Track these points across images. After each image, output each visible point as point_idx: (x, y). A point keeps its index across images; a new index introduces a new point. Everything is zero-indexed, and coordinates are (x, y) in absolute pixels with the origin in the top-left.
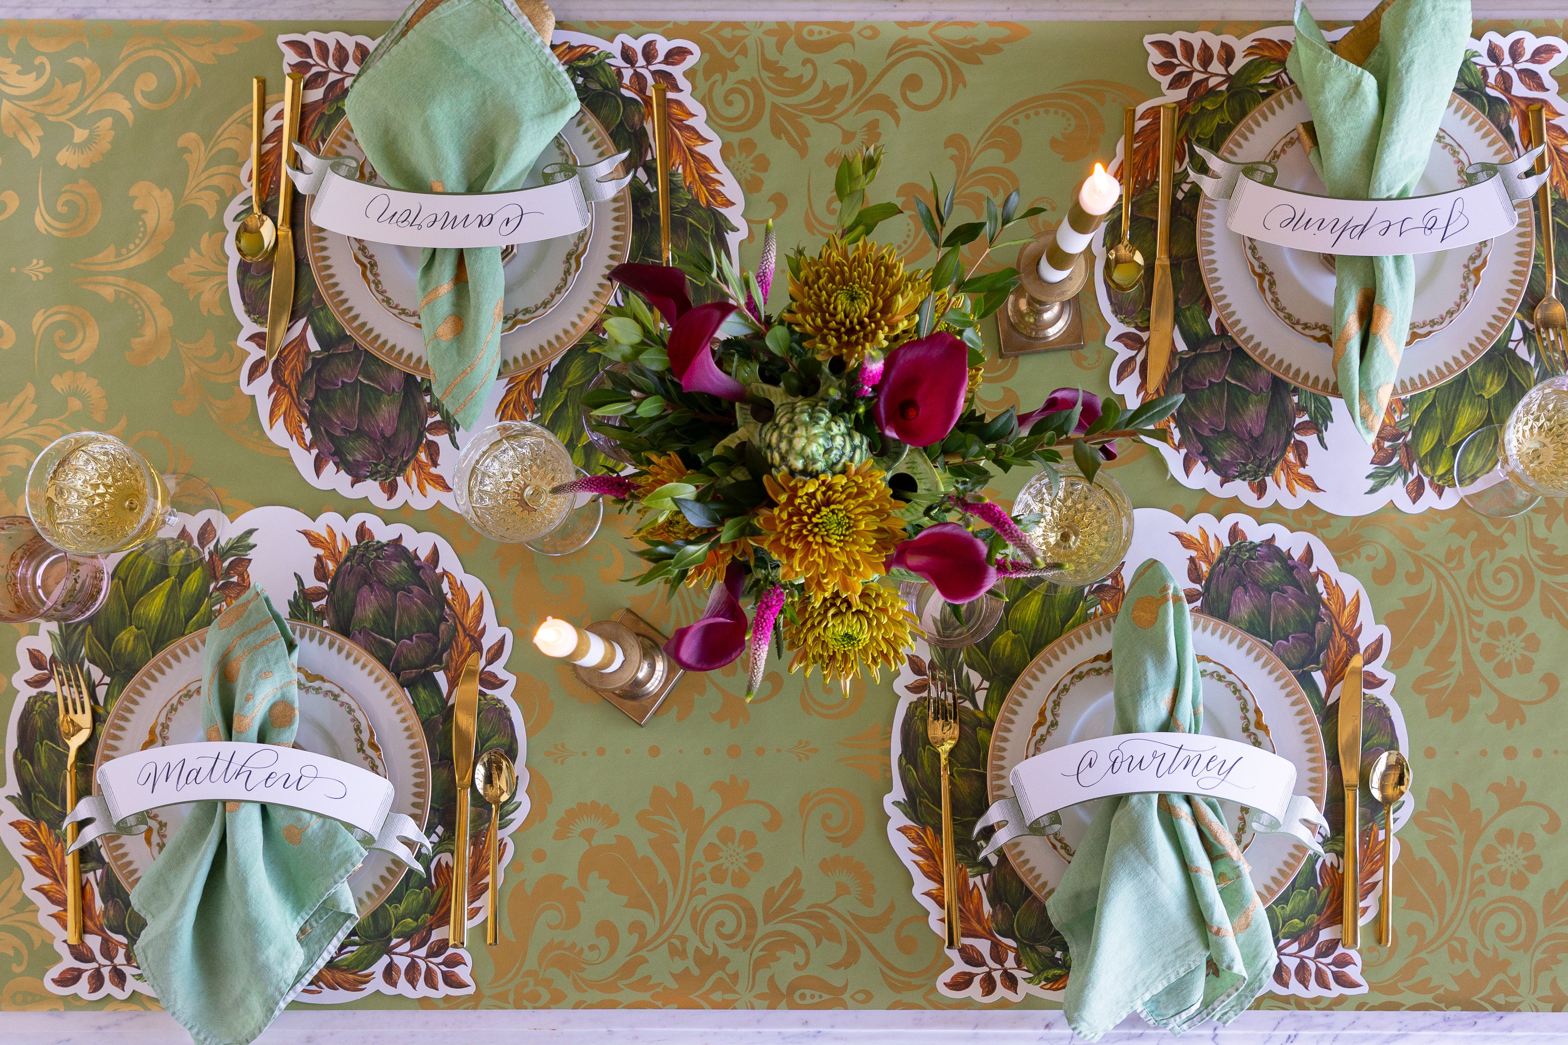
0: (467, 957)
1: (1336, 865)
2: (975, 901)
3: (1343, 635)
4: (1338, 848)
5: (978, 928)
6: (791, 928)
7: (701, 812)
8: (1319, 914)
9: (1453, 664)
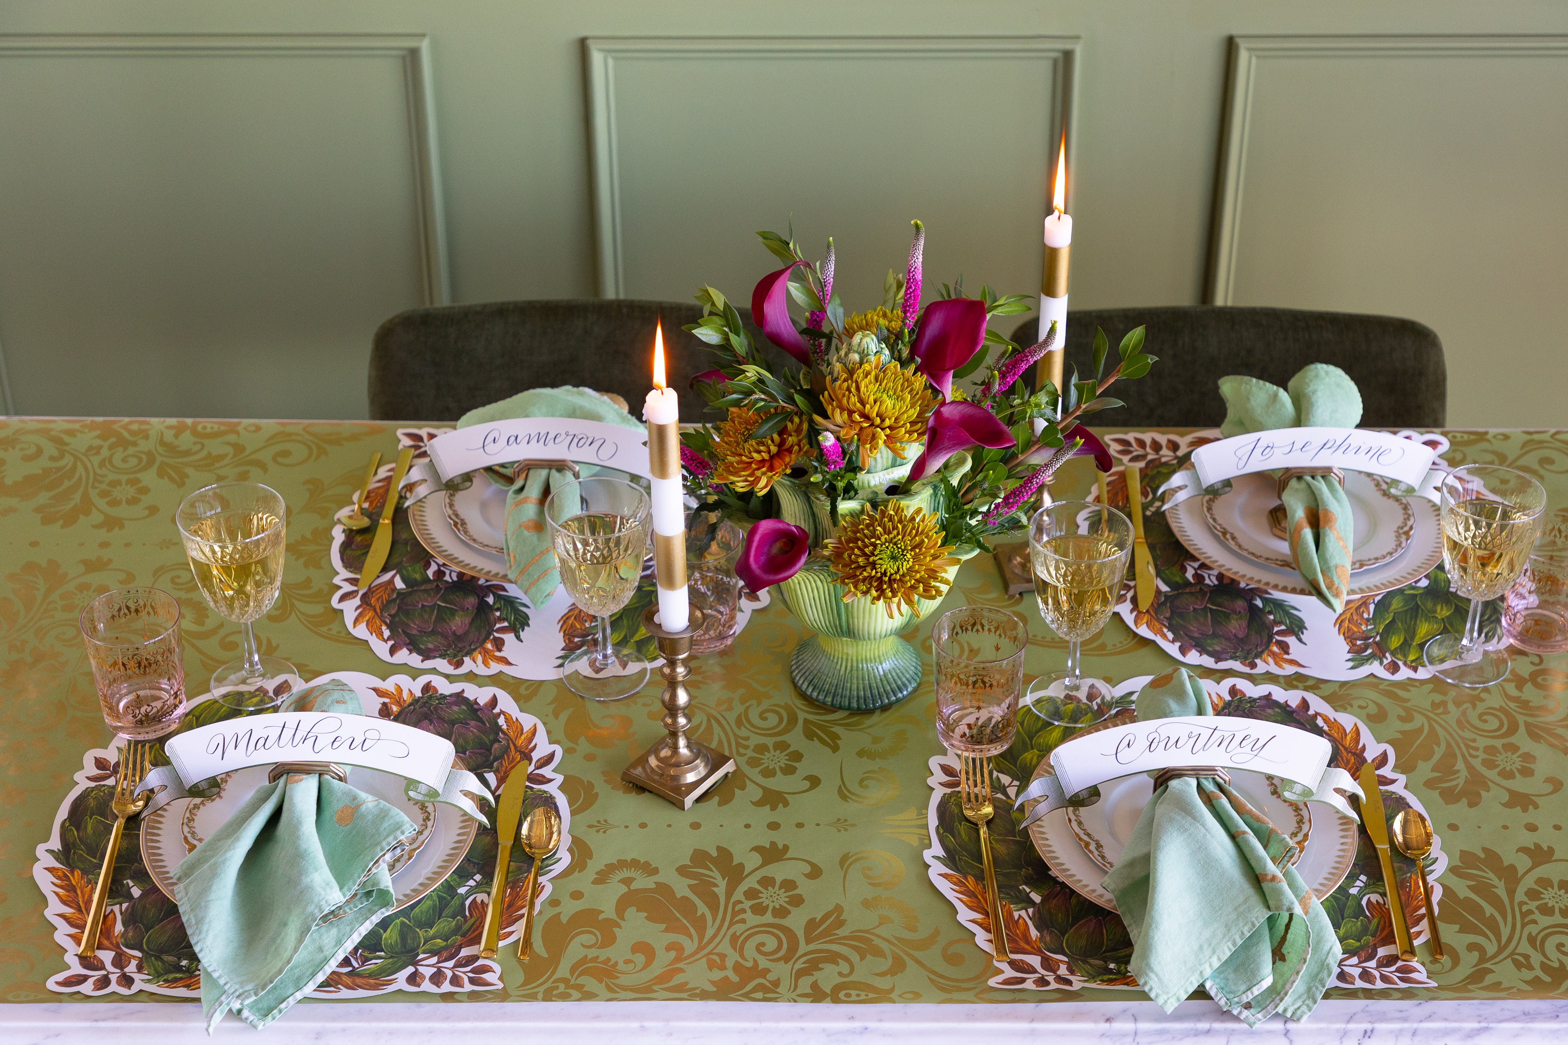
0: (497, 967)
1: (1382, 902)
2: (1022, 928)
3: (1348, 752)
4: (1381, 891)
5: (1027, 947)
6: (834, 947)
7: (741, 866)
8: (1373, 936)
9: (1458, 771)
